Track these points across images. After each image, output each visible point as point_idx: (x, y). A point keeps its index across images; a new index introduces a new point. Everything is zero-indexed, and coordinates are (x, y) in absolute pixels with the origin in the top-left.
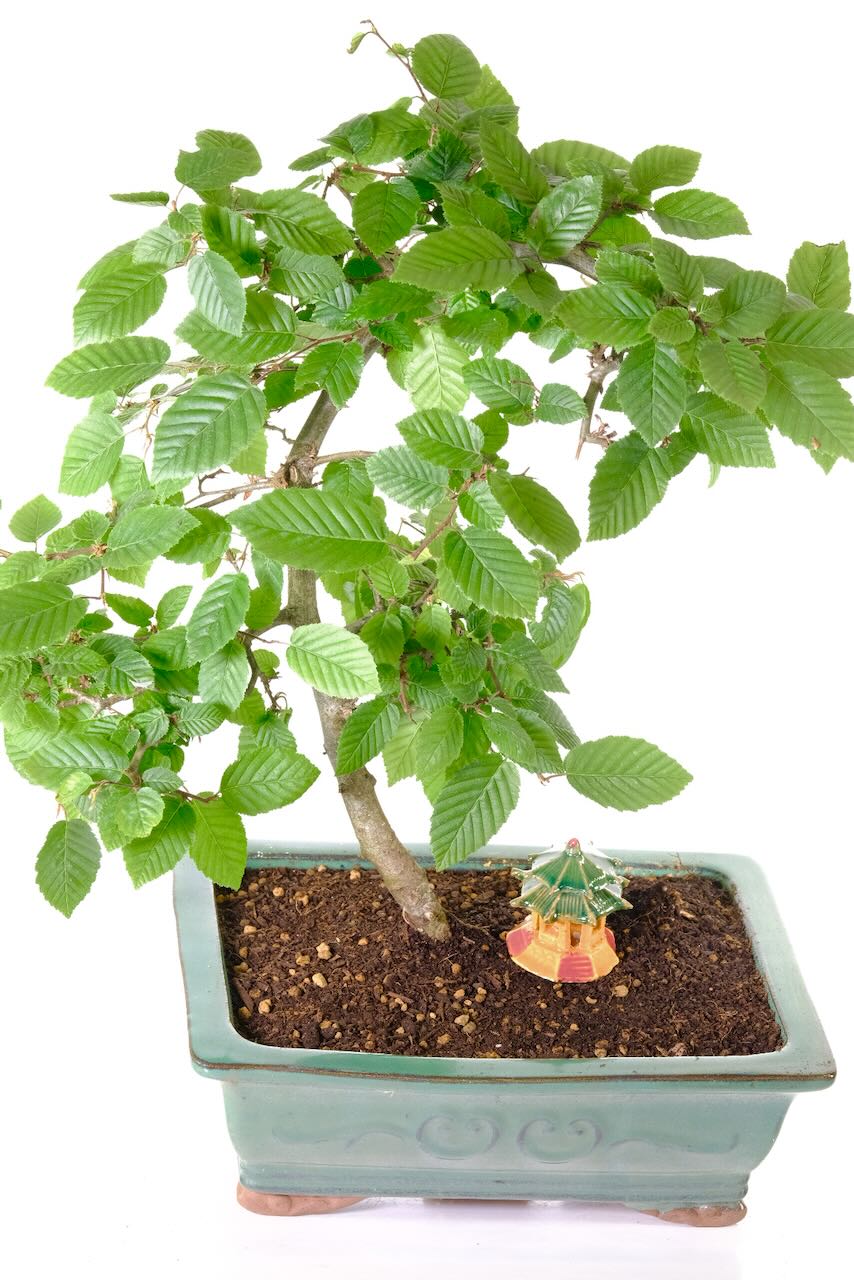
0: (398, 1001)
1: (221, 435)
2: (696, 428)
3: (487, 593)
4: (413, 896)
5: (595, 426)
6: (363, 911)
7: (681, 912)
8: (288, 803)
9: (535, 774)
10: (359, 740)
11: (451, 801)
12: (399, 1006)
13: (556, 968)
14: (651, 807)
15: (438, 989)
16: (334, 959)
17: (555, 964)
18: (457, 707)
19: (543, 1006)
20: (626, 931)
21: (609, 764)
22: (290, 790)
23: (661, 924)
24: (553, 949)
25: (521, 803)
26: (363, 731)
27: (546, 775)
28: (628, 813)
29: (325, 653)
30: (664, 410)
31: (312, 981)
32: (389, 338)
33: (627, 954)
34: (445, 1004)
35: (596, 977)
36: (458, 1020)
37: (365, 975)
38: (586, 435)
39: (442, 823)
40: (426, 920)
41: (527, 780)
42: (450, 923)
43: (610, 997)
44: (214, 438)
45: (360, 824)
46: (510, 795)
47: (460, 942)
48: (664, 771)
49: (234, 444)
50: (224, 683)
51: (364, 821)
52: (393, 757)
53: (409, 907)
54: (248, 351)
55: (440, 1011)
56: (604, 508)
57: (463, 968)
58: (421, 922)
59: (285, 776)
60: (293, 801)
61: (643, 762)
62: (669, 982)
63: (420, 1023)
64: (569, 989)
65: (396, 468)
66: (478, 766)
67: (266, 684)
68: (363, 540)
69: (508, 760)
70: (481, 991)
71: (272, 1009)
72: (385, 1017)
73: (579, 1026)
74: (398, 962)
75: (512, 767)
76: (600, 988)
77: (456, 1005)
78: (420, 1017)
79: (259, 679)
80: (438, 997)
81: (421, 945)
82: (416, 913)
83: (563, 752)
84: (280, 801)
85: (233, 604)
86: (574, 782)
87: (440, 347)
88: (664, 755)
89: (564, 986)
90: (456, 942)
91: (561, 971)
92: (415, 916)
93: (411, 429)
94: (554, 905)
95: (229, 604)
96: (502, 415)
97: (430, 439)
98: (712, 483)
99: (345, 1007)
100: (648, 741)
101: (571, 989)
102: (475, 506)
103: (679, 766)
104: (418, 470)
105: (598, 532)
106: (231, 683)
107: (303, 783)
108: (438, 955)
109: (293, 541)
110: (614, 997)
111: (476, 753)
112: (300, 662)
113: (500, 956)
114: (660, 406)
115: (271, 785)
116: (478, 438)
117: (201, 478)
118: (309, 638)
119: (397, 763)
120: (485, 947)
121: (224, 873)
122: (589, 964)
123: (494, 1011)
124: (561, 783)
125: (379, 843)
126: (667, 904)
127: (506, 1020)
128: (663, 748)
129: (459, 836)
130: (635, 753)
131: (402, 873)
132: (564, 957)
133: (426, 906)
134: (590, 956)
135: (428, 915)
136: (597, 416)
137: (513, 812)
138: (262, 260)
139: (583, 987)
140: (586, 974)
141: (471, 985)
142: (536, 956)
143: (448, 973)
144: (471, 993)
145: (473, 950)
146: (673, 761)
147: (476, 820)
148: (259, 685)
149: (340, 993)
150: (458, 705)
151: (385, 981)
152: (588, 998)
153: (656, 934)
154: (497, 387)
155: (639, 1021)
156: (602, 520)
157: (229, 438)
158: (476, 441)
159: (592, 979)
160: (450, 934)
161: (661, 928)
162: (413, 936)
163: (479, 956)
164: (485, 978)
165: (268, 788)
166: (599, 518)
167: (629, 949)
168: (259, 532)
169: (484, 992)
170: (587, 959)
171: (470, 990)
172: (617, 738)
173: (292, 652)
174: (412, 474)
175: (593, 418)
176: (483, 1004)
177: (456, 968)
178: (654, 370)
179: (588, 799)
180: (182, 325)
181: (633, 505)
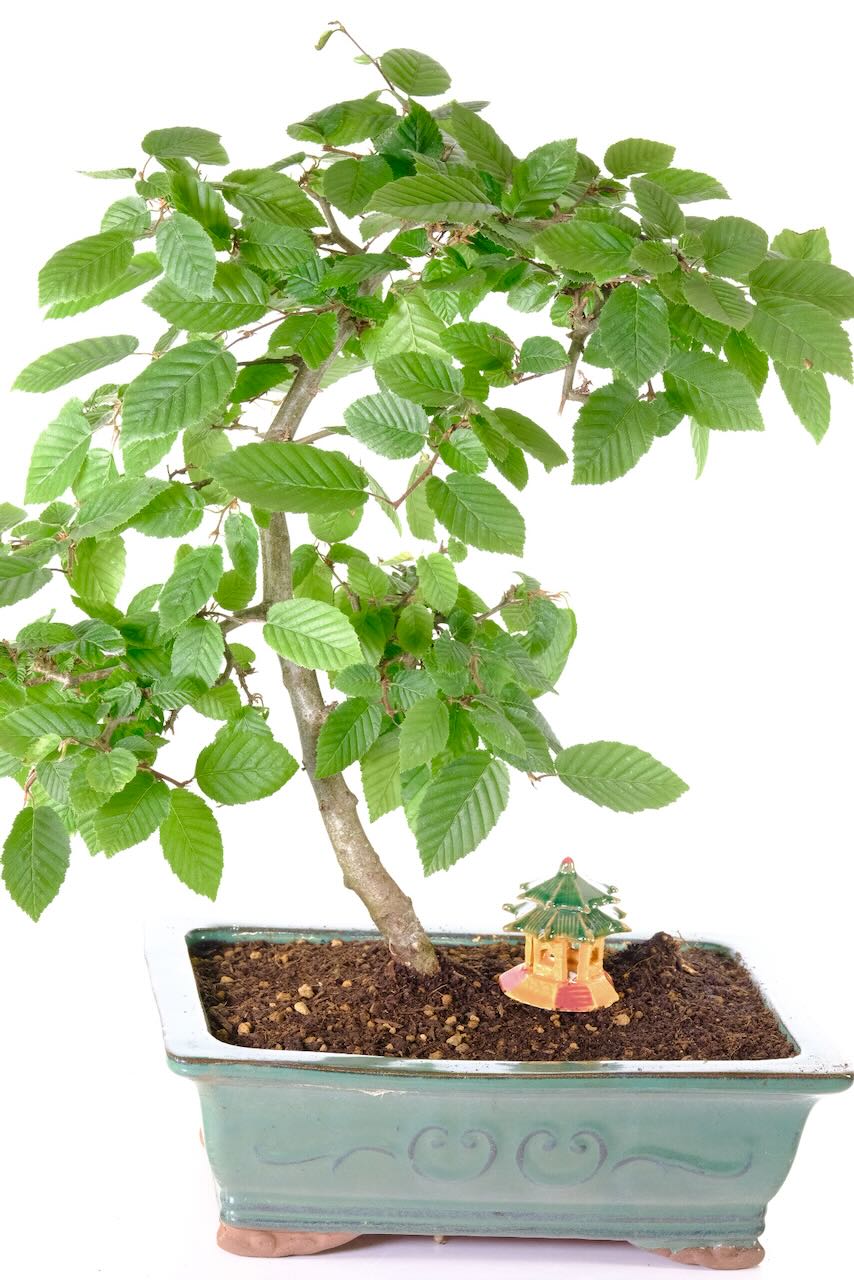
0: (386, 1025)
1: (191, 396)
2: (681, 388)
3: (472, 531)
4: (399, 923)
5: (577, 383)
6: (347, 964)
7: (683, 966)
8: (266, 795)
9: (525, 773)
10: (339, 741)
11: (438, 802)
12: (388, 1030)
13: (554, 997)
14: (646, 810)
15: (428, 1017)
16: (317, 996)
17: (551, 992)
18: (443, 699)
19: (540, 1030)
20: (626, 975)
21: (602, 768)
22: (267, 780)
23: (662, 971)
24: (550, 980)
25: (511, 804)
26: (345, 732)
27: (537, 774)
28: (623, 815)
29: (304, 629)
30: (649, 353)
31: (294, 1010)
32: (363, 308)
33: (627, 995)
34: (435, 1028)
35: (595, 1006)
36: (450, 1041)
37: (351, 1005)
38: (568, 392)
39: (429, 825)
40: (414, 951)
41: (517, 778)
42: (439, 959)
43: (611, 1026)
44: (184, 399)
45: (341, 845)
46: (500, 795)
47: (450, 977)
48: (660, 778)
49: (205, 403)
50: (198, 662)
51: (347, 842)
52: (374, 790)
53: (395, 937)
54: (218, 319)
55: (431, 1033)
56: (590, 453)
57: (454, 999)
58: (408, 954)
59: (262, 765)
60: (271, 794)
61: (637, 769)
62: (673, 1015)
63: (411, 1043)
64: (567, 1020)
65: (374, 418)
66: (465, 763)
67: (242, 676)
68: (342, 489)
69: (497, 758)
70: (473, 1017)
71: (252, 1030)
72: (372, 1035)
73: (579, 1045)
74: (385, 995)
75: (501, 765)
76: (600, 1018)
77: (447, 1028)
78: (410, 1038)
79: (234, 670)
80: (428, 1022)
81: (409, 981)
82: (403, 944)
83: (553, 756)
84: (258, 791)
85: (206, 574)
86: (566, 780)
87: (415, 317)
88: (657, 764)
89: (563, 1016)
90: (446, 976)
91: (558, 1000)
92: (402, 947)
93: (389, 369)
94: (549, 924)
95: (202, 575)
96: (482, 373)
97: (409, 381)
98: (699, 475)
99: (330, 1028)
100: (640, 748)
101: (569, 1018)
102: (457, 454)
103: (674, 775)
104: (397, 419)
105: (584, 476)
106: (205, 663)
107: (281, 773)
108: (427, 989)
109: (270, 489)
110: (614, 1025)
111: (462, 749)
112: (278, 638)
113: (493, 993)
114: (644, 349)
115: (247, 773)
116: (459, 380)
117: (171, 473)
118: (287, 615)
119: (379, 796)
120: (477, 984)
121: (200, 880)
122: (588, 993)
123: (489, 1035)
124: (553, 783)
125: (362, 865)
126: (668, 952)
127: (501, 1043)
128: (657, 756)
129: (447, 841)
130: (628, 759)
131: (387, 898)
132: (562, 986)
133: (413, 935)
134: (589, 986)
135: (415, 945)
136: (580, 372)
137: (503, 813)
138: (232, 236)
139: (583, 1017)
140: (585, 1002)
141: (463, 1014)
142: (531, 988)
143: (438, 1003)
144: (464, 1020)
145: (464, 985)
146: (667, 770)
147: (464, 822)
148: (234, 676)
149: (324, 1018)
150: (444, 698)
151: (371, 1010)
152: (588, 1026)
153: (656, 978)
154: (475, 347)
155: (643, 1042)
156: (588, 464)
157: (199, 398)
158: (456, 384)
159: (591, 1008)
160: (439, 968)
161: (662, 975)
162: (401, 971)
163: (470, 990)
164: (478, 1009)
165: (245, 777)
166: (584, 462)
167: (630, 990)
168: (234, 480)
169: (478, 1019)
170: (586, 988)
171: (462, 1018)
172: (608, 743)
173: (268, 629)
174: (390, 424)
175: (576, 374)
176: (476, 1029)
177: (446, 999)
178: (637, 316)
179: (582, 797)
180: (150, 293)
181: (620, 454)
